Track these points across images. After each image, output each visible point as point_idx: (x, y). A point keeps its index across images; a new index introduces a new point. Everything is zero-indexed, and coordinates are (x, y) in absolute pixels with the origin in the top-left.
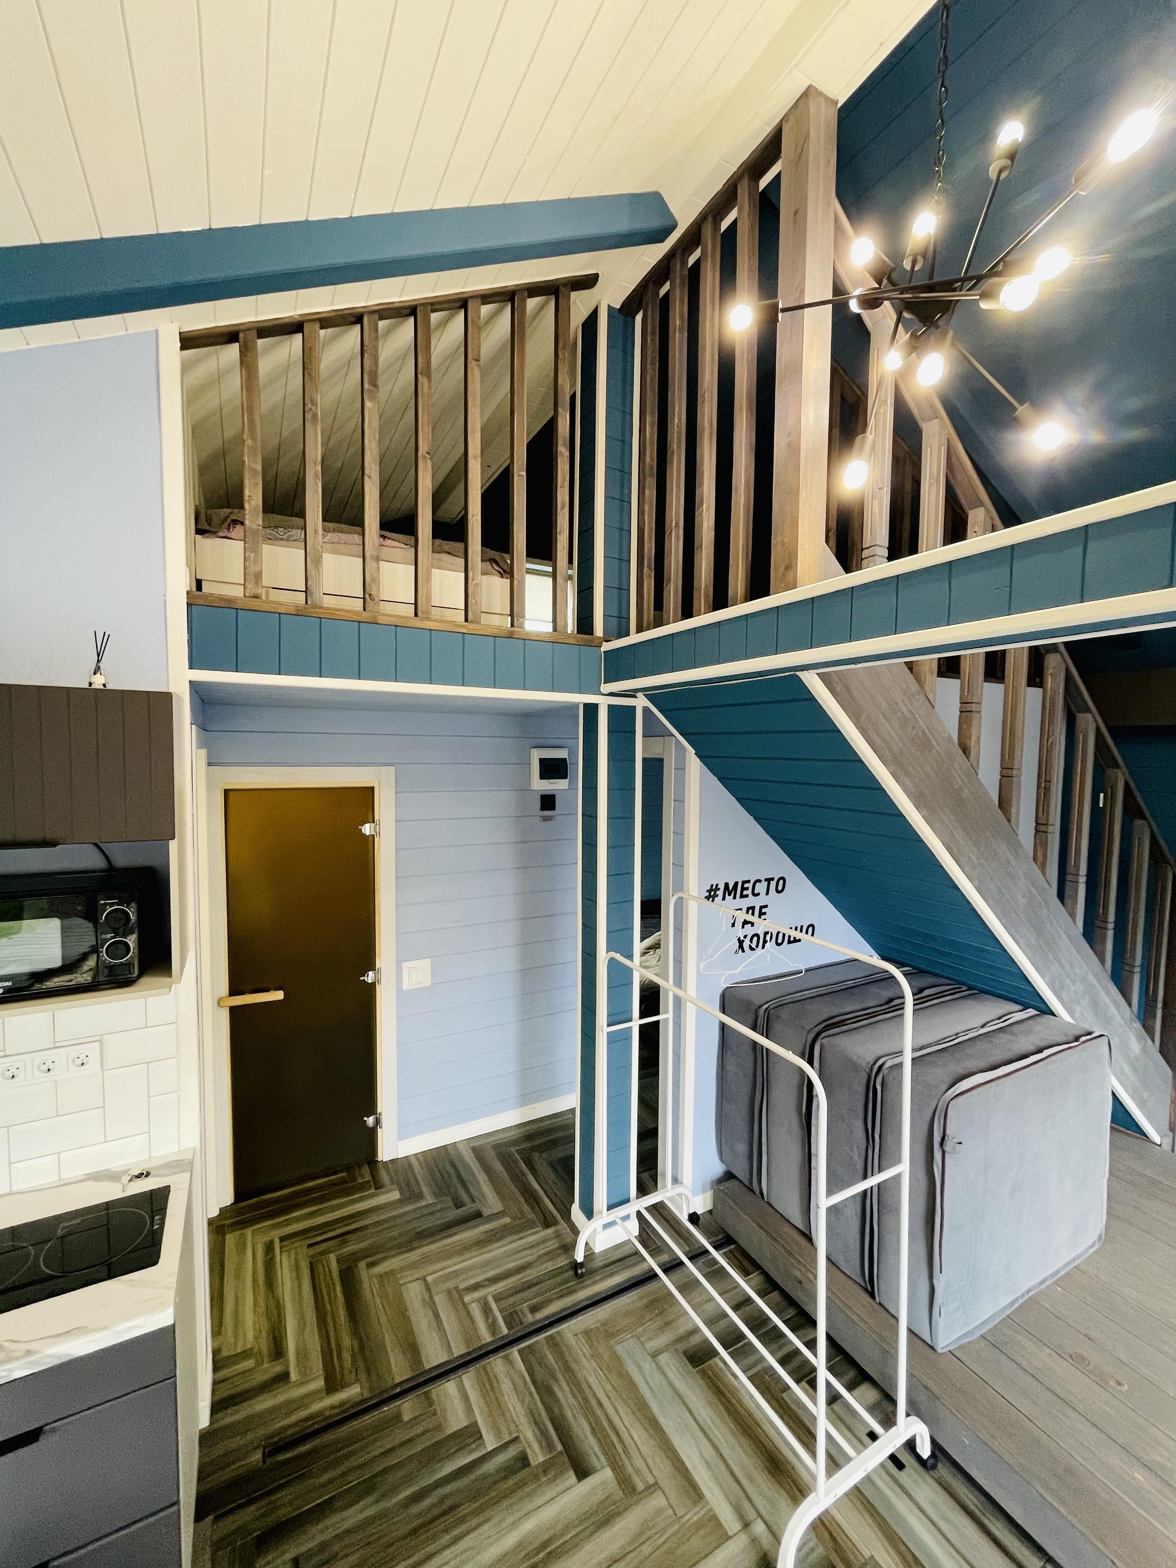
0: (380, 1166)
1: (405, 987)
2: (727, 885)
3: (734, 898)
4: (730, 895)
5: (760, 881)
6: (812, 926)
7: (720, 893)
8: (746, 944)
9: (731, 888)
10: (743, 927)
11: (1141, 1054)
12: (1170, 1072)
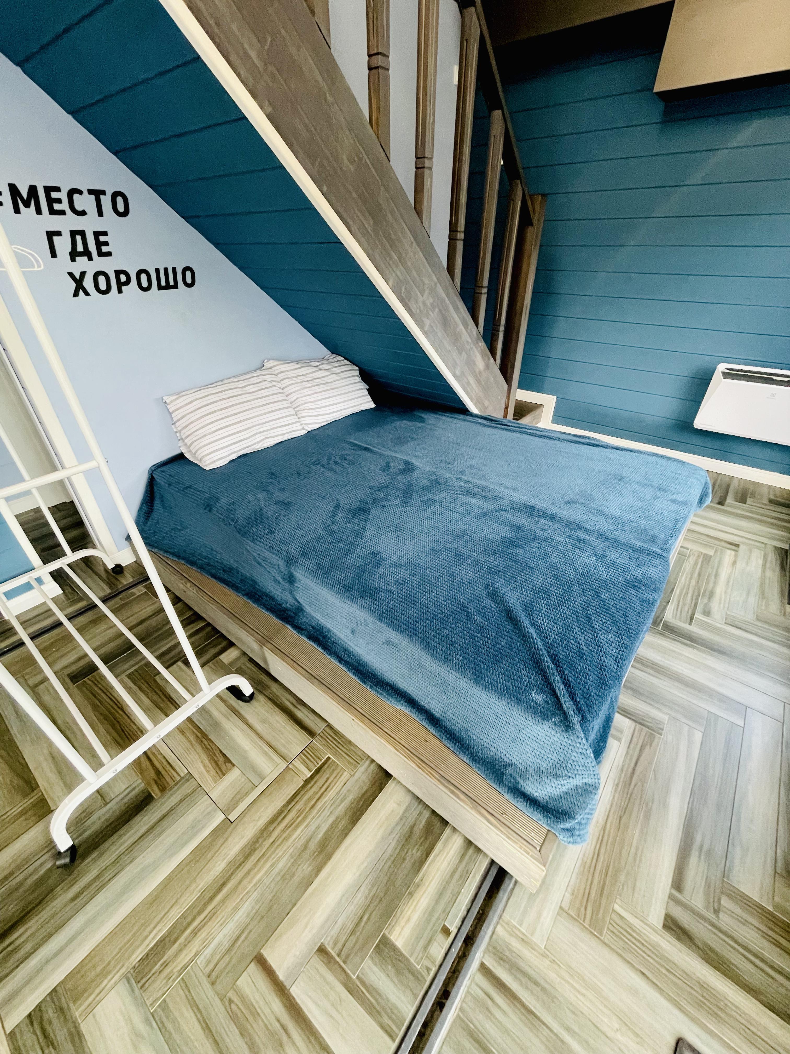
2: (14, 189)
3: (38, 212)
5: (79, 191)
6: (191, 269)
7: (6, 200)
8: (88, 283)
9: (25, 195)
10: (73, 260)
11: (484, 370)
12: (506, 386)
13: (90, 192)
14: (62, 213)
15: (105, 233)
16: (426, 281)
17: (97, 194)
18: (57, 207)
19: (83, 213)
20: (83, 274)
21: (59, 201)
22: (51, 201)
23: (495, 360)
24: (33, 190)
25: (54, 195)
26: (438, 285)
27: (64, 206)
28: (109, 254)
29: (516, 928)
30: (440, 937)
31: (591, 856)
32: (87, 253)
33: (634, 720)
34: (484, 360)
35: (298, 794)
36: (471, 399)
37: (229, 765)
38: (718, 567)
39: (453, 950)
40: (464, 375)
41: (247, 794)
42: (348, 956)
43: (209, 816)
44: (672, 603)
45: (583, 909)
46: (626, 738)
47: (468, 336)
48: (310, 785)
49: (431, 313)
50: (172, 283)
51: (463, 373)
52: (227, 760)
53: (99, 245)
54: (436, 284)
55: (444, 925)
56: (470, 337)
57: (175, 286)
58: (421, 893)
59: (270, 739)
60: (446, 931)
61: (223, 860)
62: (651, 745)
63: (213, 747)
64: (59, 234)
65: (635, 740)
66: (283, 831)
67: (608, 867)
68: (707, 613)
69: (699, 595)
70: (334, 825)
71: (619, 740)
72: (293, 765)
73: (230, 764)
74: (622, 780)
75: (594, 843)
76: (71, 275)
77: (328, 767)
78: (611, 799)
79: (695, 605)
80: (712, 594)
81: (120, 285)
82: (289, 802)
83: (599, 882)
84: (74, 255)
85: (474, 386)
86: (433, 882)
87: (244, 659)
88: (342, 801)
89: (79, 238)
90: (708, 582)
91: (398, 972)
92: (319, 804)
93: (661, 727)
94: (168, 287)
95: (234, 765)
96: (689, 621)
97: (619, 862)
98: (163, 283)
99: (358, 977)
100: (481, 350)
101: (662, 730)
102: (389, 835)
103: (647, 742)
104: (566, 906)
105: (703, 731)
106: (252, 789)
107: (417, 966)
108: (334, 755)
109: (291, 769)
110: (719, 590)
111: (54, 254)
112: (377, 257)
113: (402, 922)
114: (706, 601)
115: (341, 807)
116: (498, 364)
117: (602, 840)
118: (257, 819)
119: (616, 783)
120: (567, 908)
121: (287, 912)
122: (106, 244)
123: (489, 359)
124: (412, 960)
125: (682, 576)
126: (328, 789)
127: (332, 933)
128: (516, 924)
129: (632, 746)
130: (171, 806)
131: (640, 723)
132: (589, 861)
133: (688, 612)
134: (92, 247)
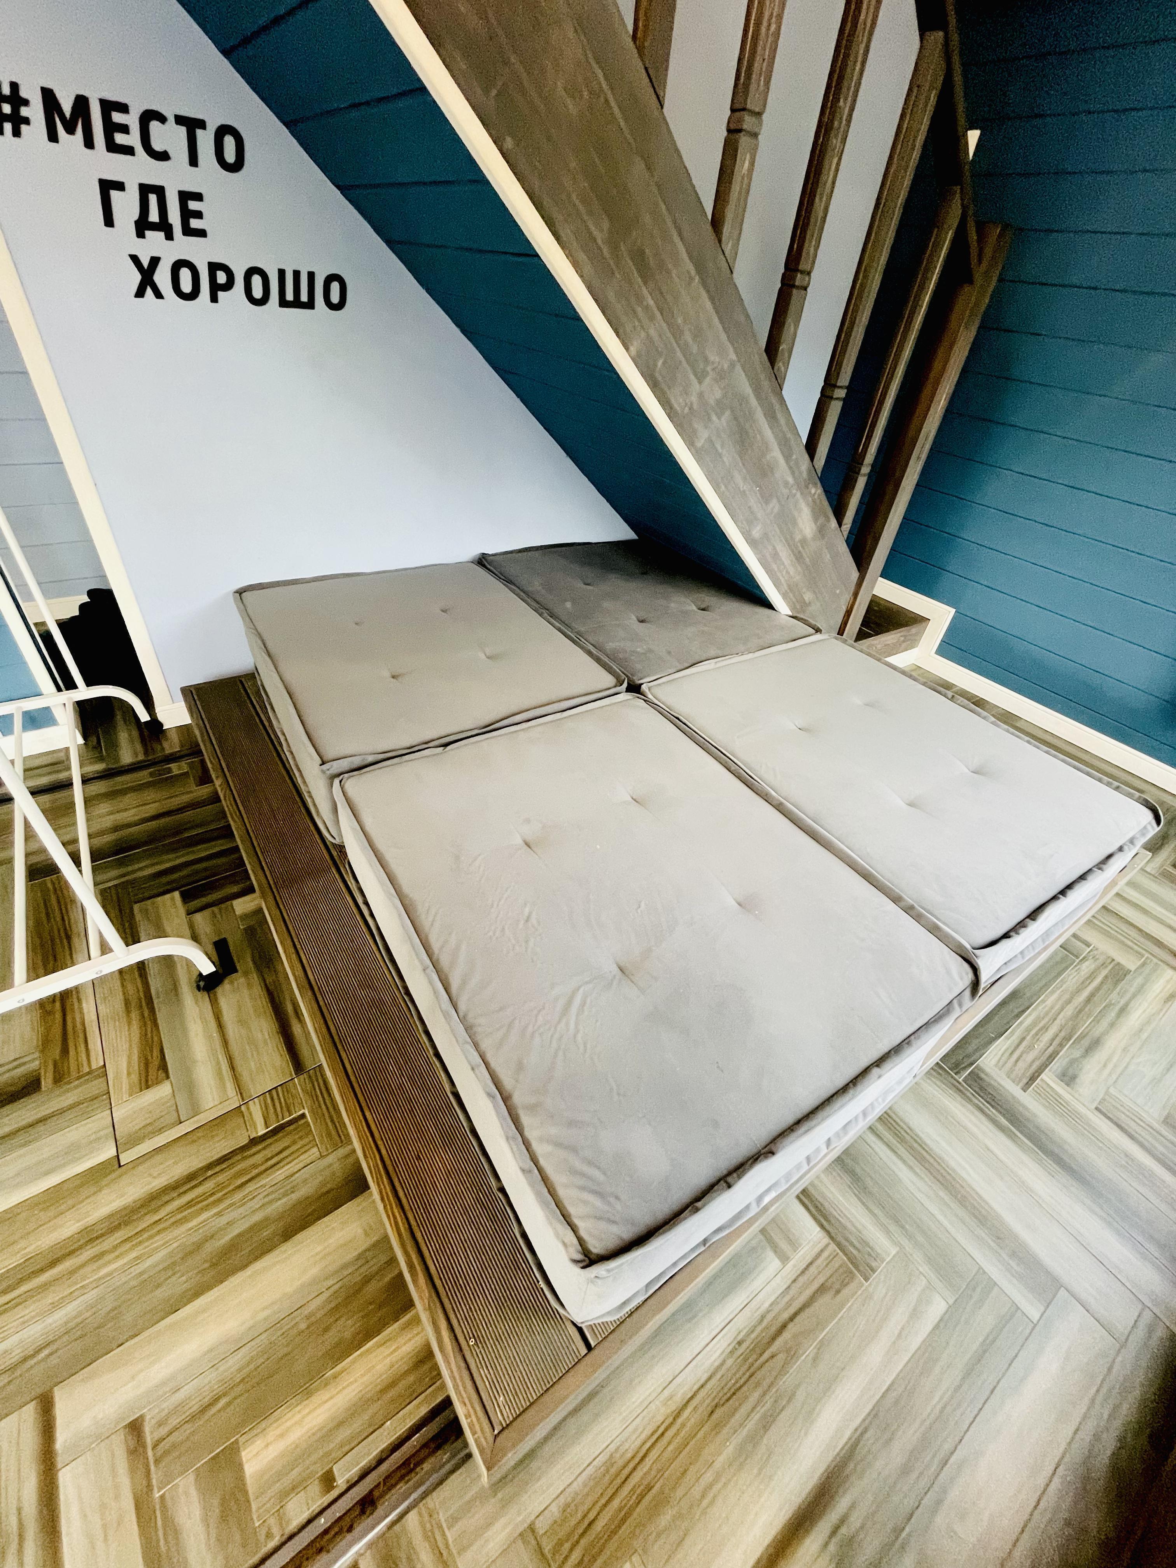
2: (49, 96)
3: (89, 143)
4: (68, 130)
5: (161, 117)
6: (340, 281)
7: (35, 116)
8: (162, 276)
9: (67, 107)
10: (140, 234)
11: (814, 539)
12: (855, 574)
14: (129, 151)
15: (198, 197)
16: (713, 357)
17: (192, 125)
18: (120, 138)
19: (163, 156)
20: (155, 261)
21: (124, 129)
22: (111, 128)
23: (840, 524)
24: (81, 103)
25: (117, 117)
26: (738, 368)
27: (133, 139)
28: (202, 233)
29: (440, 1527)
30: (315, 1488)
31: (629, 1455)
32: (164, 227)
33: (828, 1233)
34: (816, 519)
35: (230, 1159)
36: (777, 584)
37: (161, 1074)
38: (1134, 996)
39: (323, 1520)
40: (768, 539)
41: (161, 1131)
42: (167, 1453)
43: (94, 1143)
44: (1008, 1038)
45: (567, 1546)
46: (799, 1259)
47: (788, 472)
48: (254, 1150)
49: (714, 418)
50: (304, 298)
51: (766, 536)
52: (163, 1067)
53: (187, 215)
54: (732, 365)
55: (331, 1468)
56: (793, 473)
57: (310, 305)
58: (325, 1398)
59: (236, 1054)
60: (328, 1480)
61: (78, 1221)
62: (838, 1292)
63: (156, 1039)
64: (120, 186)
65: (813, 1270)
66: (180, 1209)
67: (649, 1488)
68: (1069, 1078)
69: (1067, 1039)
70: (254, 1229)
71: (784, 1259)
72: (248, 1109)
73: (164, 1075)
74: (753, 1336)
75: (647, 1432)
76: (135, 259)
77: (295, 1129)
78: (716, 1364)
79: (1050, 1056)
80: (1096, 1043)
81: (215, 289)
82: (210, 1166)
83: (620, 1509)
84: (142, 226)
85: (787, 562)
86: (350, 1389)
88: (285, 1195)
89: (153, 199)
90: (1097, 1020)
91: (221, 1520)
92: (251, 1187)
93: (874, 1264)
94: (297, 303)
95: (168, 1077)
96: (1025, 1081)
97: (674, 1489)
98: (290, 297)
99: (162, 1497)
100: (814, 501)
101: (873, 1270)
102: (327, 1279)
103: (833, 1283)
104: (542, 1527)
105: (951, 1302)
106: (173, 1125)
107: (256, 1521)
108: (312, 1114)
109: (242, 1112)
110: (1113, 1042)
111: (109, 221)
112: (611, 296)
113: (272, 1434)
114: (1077, 1054)
115: (280, 1202)
116: (846, 534)
117: (663, 1434)
118: (155, 1174)
119: (739, 1338)
120: (541, 1532)
121: (120, 1343)
122: (199, 215)
123: (828, 520)
124: (254, 1507)
125: (1053, 992)
126: (278, 1166)
127: (164, 1405)
128: (443, 1520)
129: (802, 1280)
130: (52, 1110)
131: (839, 1245)
132: (621, 1463)
133: (1030, 1066)
134: (174, 217)
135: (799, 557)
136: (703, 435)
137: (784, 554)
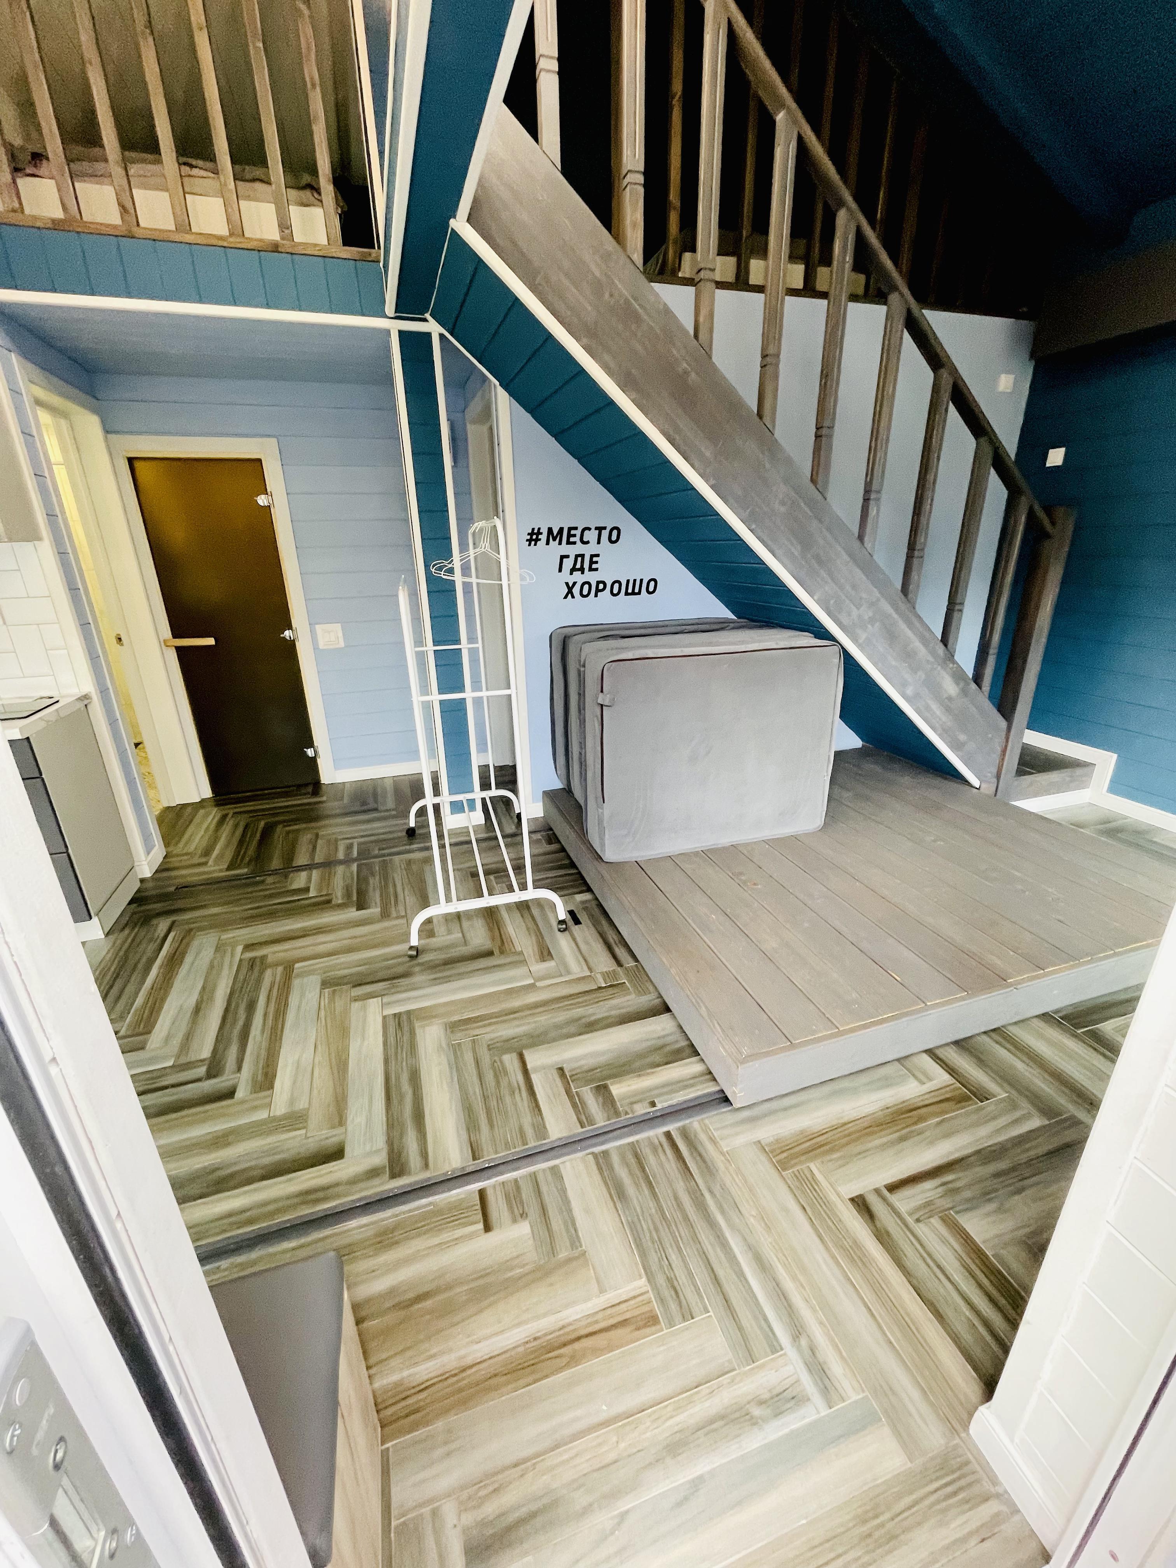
0: (324, 787)
1: (321, 646)
2: (550, 530)
3: (560, 543)
4: (554, 540)
5: (589, 529)
6: (655, 580)
7: (543, 537)
8: (576, 591)
9: (555, 533)
10: (571, 574)
11: (959, 697)
12: (1002, 724)
13: (596, 528)
14: (574, 543)
15: (598, 555)
16: (866, 597)
17: (600, 529)
18: (572, 539)
19: (588, 542)
20: (575, 583)
21: (574, 536)
22: (570, 535)
23: (980, 687)
24: (561, 530)
25: (573, 532)
26: (884, 600)
27: (577, 539)
28: (596, 569)
29: (710, 1129)
30: (647, 1104)
31: (816, 1130)
32: (582, 570)
33: (955, 1078)
34: (958, 684)
35: (590, 992)
36: (933, 728)
37: (550, 957)
41: (553, 978)
42: (576, 1080)
43: (523, 977)
45: (779, 1151)
46: (933, 1084)
47: (929, 655)
48: (601, 991)
49: (869, 626)
50: (637, 590)
52: (549, 953)
53: (592, 562)
54: (879, 599)
55: (654, 1101)
56: (933, 657)
57: (639, 593)
59: (587, 955)
60: (653, 1104)
63: (545, 945)
64: (567, 557)
65: (943, 1091)
66: (569, 1005)
70: (607, 1018)
71: (921, 1082)
76: (567, 584)
77: (621, 987)
81: (598, 590)
84: (573, 570)
85: (938, 713)
87: (594, 903)
89: (579, 559)
91: (604, 1104)
92: (602, 1003)
94: (633, 593)
95: (553, 959)
98: (630, 591)
99: (577, 1092)
106: (559, 977)
108: (630, 982)
109: (593, 977)
111: (560, 570)
113: (625, 1084)
116: (987, 694)
118: (553, 992)
119: (887, 1106)
120: (764, 1144)
122: (596, 562)
123: (969, 686)
124: (619, 1104)
126: (614, 998)
127: (573, 1065)
129: (933, 1093)
130: (501, 964)
131: (964, 1085)
132: (809, 1133)
134: (586, 565)
135: (948, 710)
136: (863, 636)
137: (934, 706)
